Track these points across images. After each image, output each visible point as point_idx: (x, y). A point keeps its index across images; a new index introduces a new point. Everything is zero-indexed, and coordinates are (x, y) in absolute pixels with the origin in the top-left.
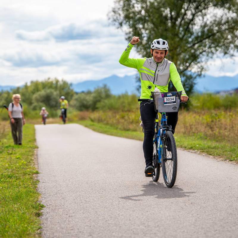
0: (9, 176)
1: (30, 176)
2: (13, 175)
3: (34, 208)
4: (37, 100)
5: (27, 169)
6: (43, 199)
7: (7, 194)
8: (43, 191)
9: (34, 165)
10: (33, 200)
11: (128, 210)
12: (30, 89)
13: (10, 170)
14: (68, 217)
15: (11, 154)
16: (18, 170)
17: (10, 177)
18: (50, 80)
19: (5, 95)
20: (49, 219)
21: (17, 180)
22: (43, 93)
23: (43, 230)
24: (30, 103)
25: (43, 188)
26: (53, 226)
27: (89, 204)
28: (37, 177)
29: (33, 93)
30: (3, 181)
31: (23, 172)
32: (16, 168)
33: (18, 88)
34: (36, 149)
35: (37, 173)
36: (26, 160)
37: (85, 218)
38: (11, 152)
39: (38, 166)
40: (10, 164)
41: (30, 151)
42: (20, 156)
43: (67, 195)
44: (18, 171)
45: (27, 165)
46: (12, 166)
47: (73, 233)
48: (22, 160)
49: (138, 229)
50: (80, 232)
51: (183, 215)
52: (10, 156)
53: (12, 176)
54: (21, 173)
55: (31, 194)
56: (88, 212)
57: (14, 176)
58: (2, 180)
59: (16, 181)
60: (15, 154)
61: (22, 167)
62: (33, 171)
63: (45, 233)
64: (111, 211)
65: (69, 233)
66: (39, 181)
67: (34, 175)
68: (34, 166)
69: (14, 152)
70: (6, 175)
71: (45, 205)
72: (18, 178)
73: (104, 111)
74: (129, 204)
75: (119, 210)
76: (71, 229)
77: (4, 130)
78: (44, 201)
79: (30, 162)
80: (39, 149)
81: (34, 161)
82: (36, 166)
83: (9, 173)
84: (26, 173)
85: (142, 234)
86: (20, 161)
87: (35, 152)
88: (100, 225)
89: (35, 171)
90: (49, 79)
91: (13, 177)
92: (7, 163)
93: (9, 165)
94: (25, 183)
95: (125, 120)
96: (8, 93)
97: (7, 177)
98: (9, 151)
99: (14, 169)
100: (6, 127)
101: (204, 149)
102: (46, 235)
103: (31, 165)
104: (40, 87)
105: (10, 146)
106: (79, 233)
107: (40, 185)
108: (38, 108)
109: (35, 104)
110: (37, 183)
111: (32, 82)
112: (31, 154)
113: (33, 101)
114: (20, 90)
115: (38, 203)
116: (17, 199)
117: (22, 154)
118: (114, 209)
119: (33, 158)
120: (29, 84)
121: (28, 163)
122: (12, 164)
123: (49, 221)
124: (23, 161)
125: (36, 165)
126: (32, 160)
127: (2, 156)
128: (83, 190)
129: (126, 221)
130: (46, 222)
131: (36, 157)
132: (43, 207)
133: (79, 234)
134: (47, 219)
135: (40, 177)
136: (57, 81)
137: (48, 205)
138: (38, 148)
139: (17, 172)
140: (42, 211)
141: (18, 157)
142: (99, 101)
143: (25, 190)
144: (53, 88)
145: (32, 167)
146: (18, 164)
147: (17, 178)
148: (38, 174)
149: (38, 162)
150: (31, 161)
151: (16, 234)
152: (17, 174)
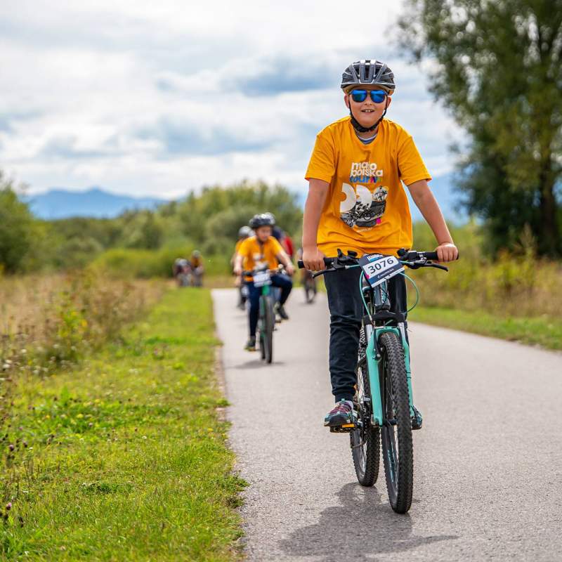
0: (161, 411)
1: (209, 410)
2: (170, 408)
3: (223, 486)
4: (217, 232)
5: (201, 394)
6: (242, 467)
7: (160, 454)
8: (242, 447)
9: (216, 385)
10: (219, 468)
12: (201, 206)
13: (162, 397)
14: (303, 511)
15: (162, 358)
16: (180, 396)
17: (162, 413)
18: (249, 186)
19: (142, 220)
20: (259, 514)
21: (178, 419)
22: (230, 214)
23: (249, 540)
24: (201, 239)
25: (240, 440)
26: (270, 531)
28: (225, 414)
29: (208, 213)
30: (148, 421)
31: (193, 403)
32: (175, 391)
33: (173, 204)
34: (218, 348)
35: (225, 404)
36: (197, 372)
37: (344, 514)
38: (160, 354)
39: (226, 389)
40: (160, 381)
41: (204, 353)
42: (182, 364)
43: (299, 457)
44: (181, 399)
45: (200, 386)
46: (166, 386)
47: (319, 549)
48: (188, 373)
49: (471, 544)
50: (335, 547)
52: (159, 362)
53: (167, 411)
54: (188, 404)
55: (215, 453)
57: (171, 410)
58: (144, 419)
59: (177, 422)
60: (171, 357)
61: (188, 389)
62: (215, 399)
63: (254, 547)
65: (308, 549)
66: (231, 424)
67: (219, 409)
68: (216, 388)
69: (167, 354)
70: (152, 407)
71: (248, 480)
72: (181, 415)
76: (313, 538)
77: (142, 301)
78: (245, 471)
79: (206, 378)
80: (226, 348)
81: (215, 377)
82: (221, 388)
83: (160, 404)
84: (198, 403)
85: (482, 556)
86: (183, 374)
87: (217, 354)
88: (381, 532)
89: (219, 401)
90: (245, 182)
91: (169, 413)
92: (154, 379)
93: (158, 384)
94: (198, 428)
96: (149, 215)
97: (157, 413)
98: (156, 350)
99: (170, 394)
100: (147, 294)
102: (254, 551)
103: (208, 385)
104: (224, 200)
105: (157, 339)
106: (334, 549)
107: (233, 434)
108: (218, 250)
109: (212, 240)
110: (227, 429)
111: (205, 190)
112: (207, 358)
113: (208, 233)
114: (178, 209)
115: (232, 475)
116: (183, 463)
117: (187, 359)
119: (212, 369)
120: (198, 194)
121: (202, 381)
122: (164, 383)
123: (259, 518)
124: (190, 376)
125: (221, 385)
126: (210, 373)
127: (141, 363)
128: (335, 447)
129: (442, 524)
130: (252, 520)
131: (218, 366)
132: (243, 484)
133: (333, 552)
134: (254, 514)
135: (233, 414)
136: (264, 189)
137: (256, 480)
138: (221, 344)
139: (178, 402)
140: (242, 495)
141: (177, 365)
143: (199, 445)
144: (254, 204)
145: (213, 389)
146: (179, 383)
147: (178, 416)
148: (228, 408)
149: (224, 379)
150: (209, 376)
151: (187, 547)
152: (179, 405)
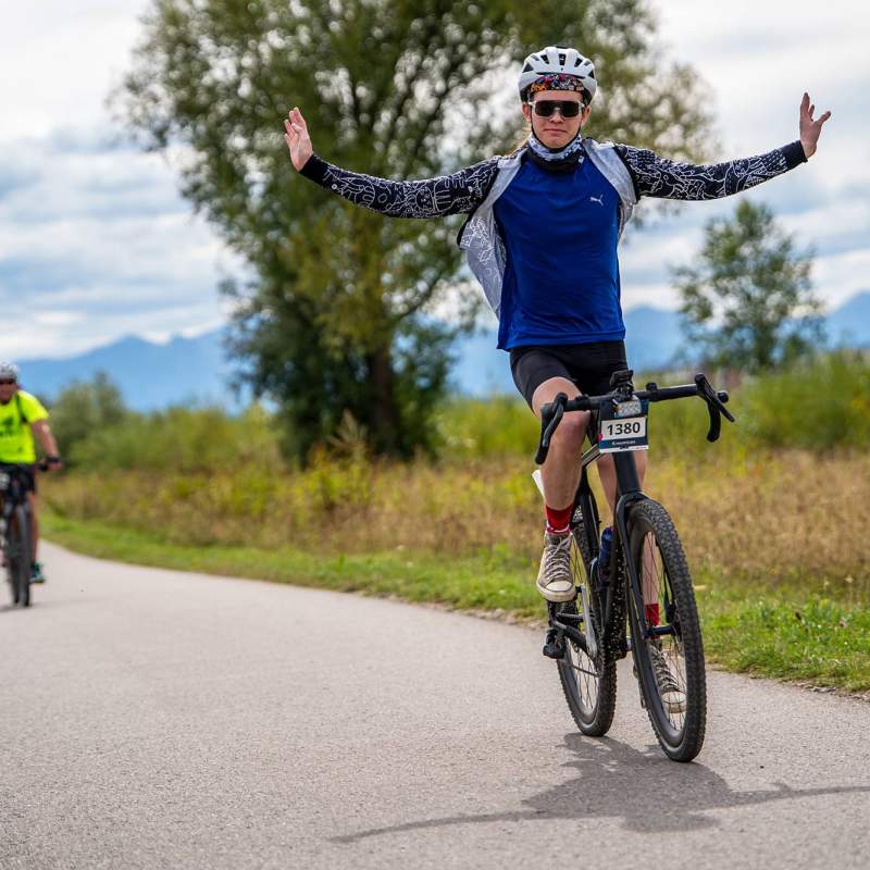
11: (292, 852)
27: (126, 831)
51: (518, 860)
56: (133, 864)
64: (222, 855)
73: (104, 477)
74: (290, 827)
75: (257, 850)
95: (196, 506)
101: (531, 604)
118: (232, 847)
142: (82, 436)
